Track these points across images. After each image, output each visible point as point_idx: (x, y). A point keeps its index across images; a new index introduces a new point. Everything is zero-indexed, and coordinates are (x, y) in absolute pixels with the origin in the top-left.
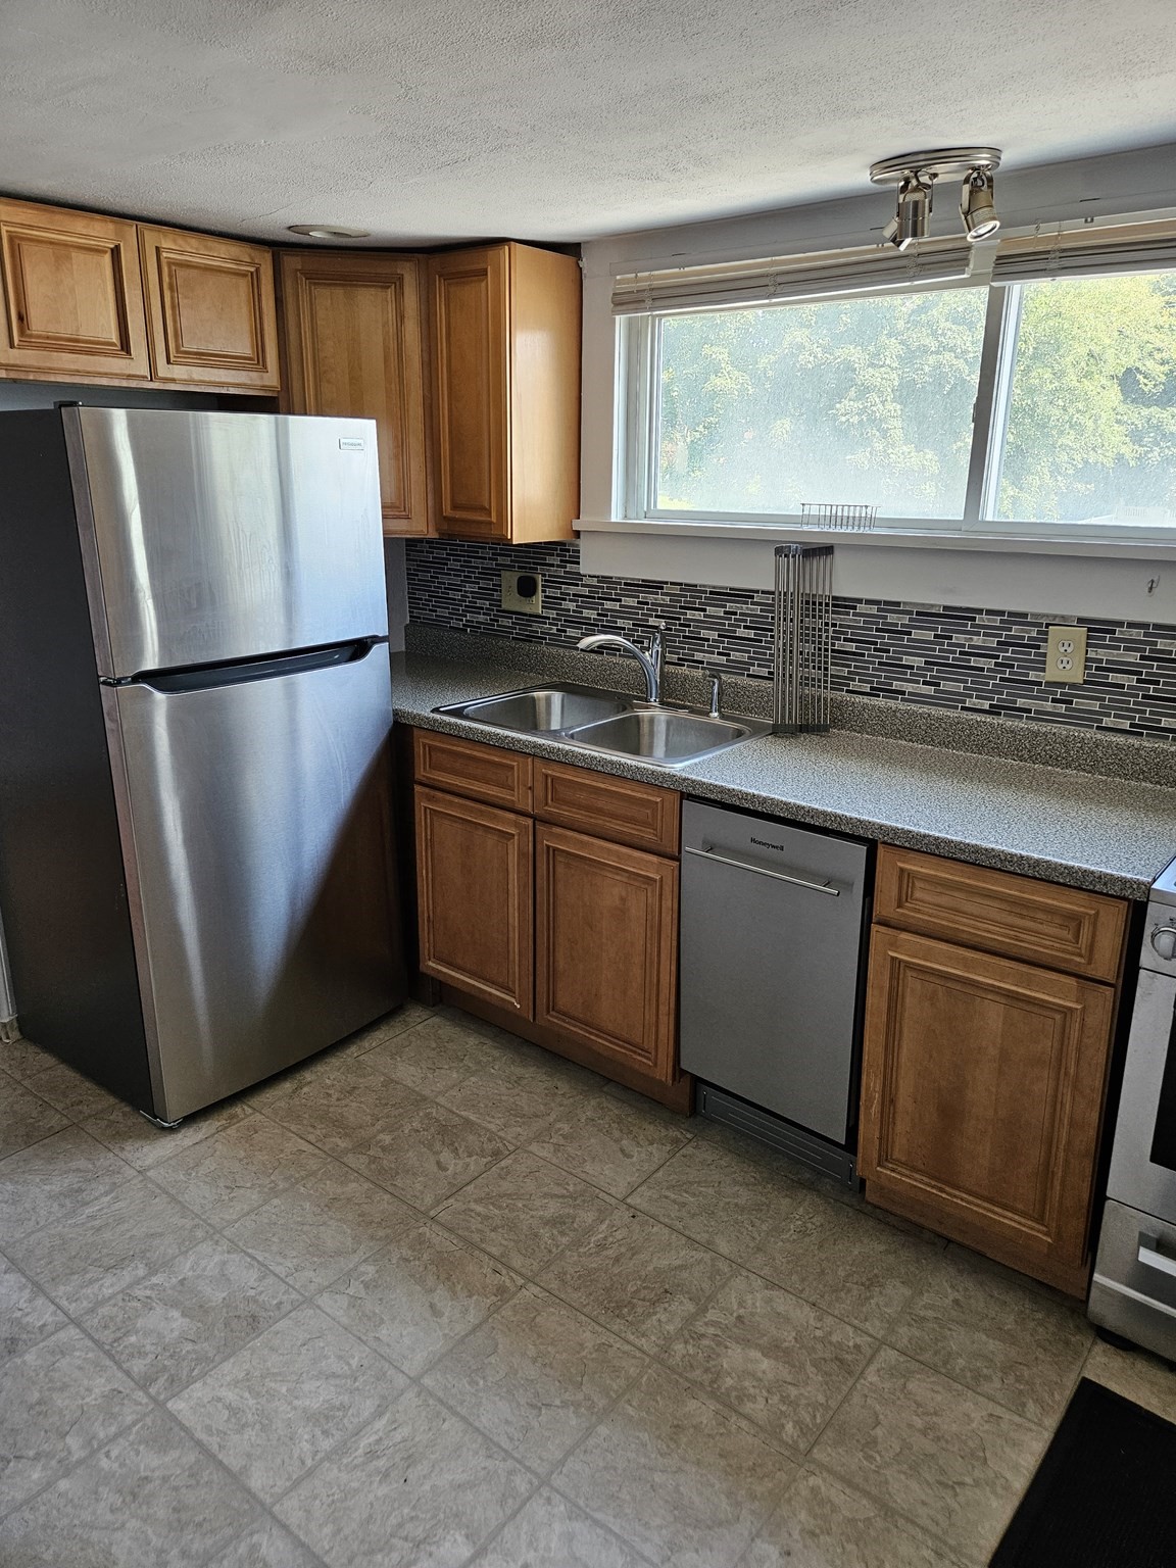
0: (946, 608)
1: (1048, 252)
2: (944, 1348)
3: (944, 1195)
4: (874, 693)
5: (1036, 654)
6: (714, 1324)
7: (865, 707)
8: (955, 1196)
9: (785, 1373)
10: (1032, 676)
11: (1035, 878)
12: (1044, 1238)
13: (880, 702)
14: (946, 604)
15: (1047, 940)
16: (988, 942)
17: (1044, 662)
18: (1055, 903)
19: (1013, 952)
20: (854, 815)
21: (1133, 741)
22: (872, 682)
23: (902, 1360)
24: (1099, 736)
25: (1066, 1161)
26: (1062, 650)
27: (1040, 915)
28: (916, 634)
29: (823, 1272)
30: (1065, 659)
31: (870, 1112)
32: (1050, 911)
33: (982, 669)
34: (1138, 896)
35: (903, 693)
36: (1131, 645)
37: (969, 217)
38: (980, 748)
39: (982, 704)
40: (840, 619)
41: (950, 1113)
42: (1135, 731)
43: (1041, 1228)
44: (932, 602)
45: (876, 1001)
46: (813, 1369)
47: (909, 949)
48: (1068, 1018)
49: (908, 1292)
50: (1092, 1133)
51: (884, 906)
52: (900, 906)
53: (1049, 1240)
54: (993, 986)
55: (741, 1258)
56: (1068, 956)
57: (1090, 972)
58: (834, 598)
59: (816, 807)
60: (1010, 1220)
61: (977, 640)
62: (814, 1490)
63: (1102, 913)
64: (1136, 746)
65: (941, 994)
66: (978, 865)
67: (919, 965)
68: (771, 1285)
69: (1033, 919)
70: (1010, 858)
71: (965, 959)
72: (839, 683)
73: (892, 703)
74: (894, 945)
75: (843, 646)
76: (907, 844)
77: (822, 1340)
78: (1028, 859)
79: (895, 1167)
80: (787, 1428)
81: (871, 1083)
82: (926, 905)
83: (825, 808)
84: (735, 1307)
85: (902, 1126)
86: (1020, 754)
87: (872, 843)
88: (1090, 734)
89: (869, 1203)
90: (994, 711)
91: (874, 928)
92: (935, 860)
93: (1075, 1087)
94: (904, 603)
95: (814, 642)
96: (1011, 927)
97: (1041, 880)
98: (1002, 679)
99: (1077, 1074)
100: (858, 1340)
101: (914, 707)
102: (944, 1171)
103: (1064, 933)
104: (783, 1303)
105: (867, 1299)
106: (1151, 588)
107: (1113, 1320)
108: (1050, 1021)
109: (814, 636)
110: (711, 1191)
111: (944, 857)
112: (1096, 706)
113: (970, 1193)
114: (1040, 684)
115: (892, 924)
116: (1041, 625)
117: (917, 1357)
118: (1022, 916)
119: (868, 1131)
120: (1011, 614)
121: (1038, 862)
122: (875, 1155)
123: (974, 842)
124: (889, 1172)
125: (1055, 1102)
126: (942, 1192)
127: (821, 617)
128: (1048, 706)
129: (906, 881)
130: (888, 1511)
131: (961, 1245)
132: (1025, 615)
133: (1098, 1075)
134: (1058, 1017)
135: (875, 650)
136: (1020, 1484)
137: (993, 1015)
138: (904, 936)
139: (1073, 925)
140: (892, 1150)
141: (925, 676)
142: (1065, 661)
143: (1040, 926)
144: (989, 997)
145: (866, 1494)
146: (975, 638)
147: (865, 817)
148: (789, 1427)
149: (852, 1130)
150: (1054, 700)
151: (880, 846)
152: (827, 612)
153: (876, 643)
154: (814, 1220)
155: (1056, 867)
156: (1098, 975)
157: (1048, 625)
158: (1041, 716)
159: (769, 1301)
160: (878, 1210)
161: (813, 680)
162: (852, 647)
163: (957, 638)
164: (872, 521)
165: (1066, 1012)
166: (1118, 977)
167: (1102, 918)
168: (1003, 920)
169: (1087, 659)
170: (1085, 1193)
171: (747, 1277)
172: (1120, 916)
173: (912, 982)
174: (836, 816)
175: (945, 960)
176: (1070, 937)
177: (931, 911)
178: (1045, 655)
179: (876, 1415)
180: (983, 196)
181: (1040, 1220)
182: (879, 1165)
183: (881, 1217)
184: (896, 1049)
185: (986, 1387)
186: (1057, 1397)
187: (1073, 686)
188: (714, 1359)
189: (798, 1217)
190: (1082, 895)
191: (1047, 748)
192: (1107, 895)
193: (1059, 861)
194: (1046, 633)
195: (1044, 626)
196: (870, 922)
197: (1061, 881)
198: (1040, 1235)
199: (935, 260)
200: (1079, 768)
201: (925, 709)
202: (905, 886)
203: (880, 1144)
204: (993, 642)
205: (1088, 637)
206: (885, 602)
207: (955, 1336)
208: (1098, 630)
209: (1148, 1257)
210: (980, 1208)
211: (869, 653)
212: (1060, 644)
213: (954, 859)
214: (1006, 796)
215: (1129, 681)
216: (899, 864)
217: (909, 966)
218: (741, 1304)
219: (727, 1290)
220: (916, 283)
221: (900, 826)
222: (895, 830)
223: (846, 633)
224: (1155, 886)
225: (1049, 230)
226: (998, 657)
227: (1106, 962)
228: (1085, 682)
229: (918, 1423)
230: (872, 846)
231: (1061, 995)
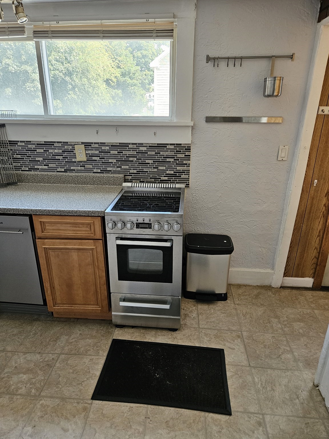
0: (45, 142)
1: (48, 31)
2: (77, 348)
3: (73, 308)
4: (30, 170)
5: (73, 154)
6: (7, 373)
7: (28, 175)
8: (76, 307)
9: (31, 376)
10: (73, 160)
11: (77, 216)
12: (99, 309)
13: (32, 173)
14: (45, 141)
15: (83, 232)
16: (69, 236)
17: (76, 156)
18: (83, 221)
19: (76, 237)
20: (23, 208)
21: (102, 175)
22: (28, 167)
23: (66, 356)
24: (93, 175)
25: (100, 287)
26: (79, 152)
27: (81, 226)
28: (38, 150)
29: (42, 342)
30: (80, 154)
31: (48, 293)
32: (83, 224)
33: (60, 159)
34: (102, 215)
35: (39, 169)
36: (96, 149)
37: (17, 15)
38: (64, 183)
39: (62, 170)
40: (13, 148)
41: (70, 286)
42: (102, 172)
43: (98, 306)
44: (40, 140)
45: (42, 261)
46: (40, 371)
47: (48, 244)
48: (93, 251)
49: (67, 337)
50: (105, 278)
51: (38, 233)
52: (43, 232)
53: (100, 309)
54: (73, 248)
55: (15, 349)
56: (89, 235)
57: (96, 238)
58: (9, 141)
59: (10, 208)
60: (90, 307)
61: (56, 151)
62: (42, 405)
63: (95, 221)
64: (103, 176)
65: (60, 254)
66: (62, 215)
67: (52, 248)
68: (25, 353)
69: (79, 227)
70: (69, 212)
71: (64, 242)
72: (17, 168)
73: (36, 173)
74: (44, 244)
75: (16, 156)
76: (40, 214)
77: (42, 362)
78: (74, 211)
79: (58, 305)
80: (32, 391)
81: (47, 285)
82: (50, 230)
83: (13, 208)
84: (14, 365)
85: (58, 294)
86: (75, 183)
87: (30, 215)
88: (92, 174)
89: (55, 318)
90: (66, 171)
91: (37, 240)
92: (50, 216)
93: (98, 268)
94: (32, 141)
95: (6, 156)
96: (74, 230)
97: (79, 216)
98: (65, 162)
99: (98, 265)
100: (53, 357)
101: (43, 173)
102: (71, 301)
103: (87, 229)
104: (29, 357)
105: (55, 344)
106: (97, 133)
107: (119, 322)
108: (89, 253)
109: (5, 154)
110: (4, 334)
111: (52, 215)
112: (91, 166)
113: (79, 305)
114: (76, 162)
115: (42, 238)
116: (72, 145)
117: (70, 353)
118: (76, 227)
119: (49, 298)
120: (64, 142)
121: (77, 211)
122: (52, 304)
123: (59, 209)
124: (57, 307)
125: (95, 274)
126: (72, 307)
127: (6, 148)
128: (79, 168)
129: (43, 225)
130: (63, 399)
131: (81, 319)
132: (67, 143)
133: (103, 263)
134: (91, 251)
135: (27, 157)
136: (98, 373)
137: (75, 256)
138: (46, 240)
139: (89, 226)
140: (57, 301)
141: (44, 163)
142: (81, 155)
143: (81, 228)
144: (73, 251)
145: (57, 398)
146: (55, 150)
147: (27, 208)
148: (33, 391)
149: (45, 300)
150: (80, 166)
151: (33, 216)
152: (8, 146)
153: (27, 155)
154: (39, 329)
155: (81, 212)
156: (98, 238)
157: (74, 145)
158: (78, 171)
159: (25, 358)
160: (58, 318)
161: (8, 168)
162: (19, 156)
163: (50, 151)
164: (16, 116)
165: (92, 249)
166: (102, 237)
167: (95, 223)
168: (71, 229)
169: (86, 154)
170: (106, 293)
171: (18, 354)
172: (99, 221)
173: (51, 253)
174: (17, 209)
175: (59, 244)
176: (89, 229)
177: (52, 231)
178: (75, 154)
179: (59, 375)
180: (20, 9)
181: (97, 305)
182: (54, 306)
183: (59, 320)
184: (51, 273)
185: (89, 353)
186: (107, 347)
187: (84, 162)
188: (7, 383)
189: (34, 330)
190: (90, 218)
191: (81, 180)
192: (95, 216)
193: (82, 210)
194: (74, 147)
195: (73, 145)
196: (35, 238)
197: (83, 215)
198: (98, 308)
199: (14, 30)
200: (90, 184)
201: (46, 173)
202: (43, 226)
203: (53, 301)
204: (60, 151)
205: (85, 148)
206: (26, 141)
207: (80, 343)
208: (87, 145)
209: (123, 304)
210: (82, 307)
211: (25, 158)
212: (78, 150)
213: (55, 215)
214: (71, 195)
215: (97, 159)
216: (39, 220)
217: (50, 249)
218: (16, 363)
219: (11, 361)
220: (10, 37)
221: (37, 209)
222: (36, 210)
223: (17, 152)
224: (105, 212)
225: (47, 24)
226: (63, 155)
227: (99, 234)
228: (87, 160)
229: (71, 371)
230: (30, 217)
231: (90, 246)
